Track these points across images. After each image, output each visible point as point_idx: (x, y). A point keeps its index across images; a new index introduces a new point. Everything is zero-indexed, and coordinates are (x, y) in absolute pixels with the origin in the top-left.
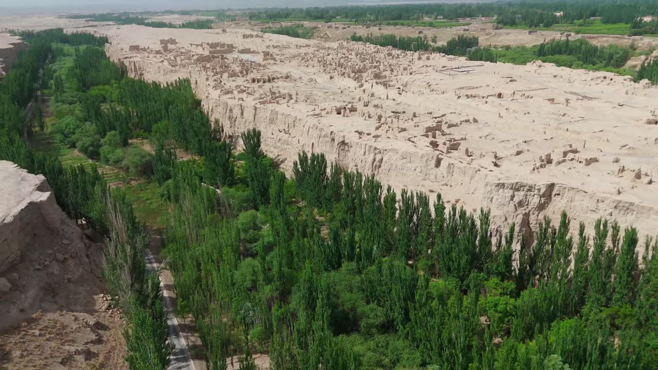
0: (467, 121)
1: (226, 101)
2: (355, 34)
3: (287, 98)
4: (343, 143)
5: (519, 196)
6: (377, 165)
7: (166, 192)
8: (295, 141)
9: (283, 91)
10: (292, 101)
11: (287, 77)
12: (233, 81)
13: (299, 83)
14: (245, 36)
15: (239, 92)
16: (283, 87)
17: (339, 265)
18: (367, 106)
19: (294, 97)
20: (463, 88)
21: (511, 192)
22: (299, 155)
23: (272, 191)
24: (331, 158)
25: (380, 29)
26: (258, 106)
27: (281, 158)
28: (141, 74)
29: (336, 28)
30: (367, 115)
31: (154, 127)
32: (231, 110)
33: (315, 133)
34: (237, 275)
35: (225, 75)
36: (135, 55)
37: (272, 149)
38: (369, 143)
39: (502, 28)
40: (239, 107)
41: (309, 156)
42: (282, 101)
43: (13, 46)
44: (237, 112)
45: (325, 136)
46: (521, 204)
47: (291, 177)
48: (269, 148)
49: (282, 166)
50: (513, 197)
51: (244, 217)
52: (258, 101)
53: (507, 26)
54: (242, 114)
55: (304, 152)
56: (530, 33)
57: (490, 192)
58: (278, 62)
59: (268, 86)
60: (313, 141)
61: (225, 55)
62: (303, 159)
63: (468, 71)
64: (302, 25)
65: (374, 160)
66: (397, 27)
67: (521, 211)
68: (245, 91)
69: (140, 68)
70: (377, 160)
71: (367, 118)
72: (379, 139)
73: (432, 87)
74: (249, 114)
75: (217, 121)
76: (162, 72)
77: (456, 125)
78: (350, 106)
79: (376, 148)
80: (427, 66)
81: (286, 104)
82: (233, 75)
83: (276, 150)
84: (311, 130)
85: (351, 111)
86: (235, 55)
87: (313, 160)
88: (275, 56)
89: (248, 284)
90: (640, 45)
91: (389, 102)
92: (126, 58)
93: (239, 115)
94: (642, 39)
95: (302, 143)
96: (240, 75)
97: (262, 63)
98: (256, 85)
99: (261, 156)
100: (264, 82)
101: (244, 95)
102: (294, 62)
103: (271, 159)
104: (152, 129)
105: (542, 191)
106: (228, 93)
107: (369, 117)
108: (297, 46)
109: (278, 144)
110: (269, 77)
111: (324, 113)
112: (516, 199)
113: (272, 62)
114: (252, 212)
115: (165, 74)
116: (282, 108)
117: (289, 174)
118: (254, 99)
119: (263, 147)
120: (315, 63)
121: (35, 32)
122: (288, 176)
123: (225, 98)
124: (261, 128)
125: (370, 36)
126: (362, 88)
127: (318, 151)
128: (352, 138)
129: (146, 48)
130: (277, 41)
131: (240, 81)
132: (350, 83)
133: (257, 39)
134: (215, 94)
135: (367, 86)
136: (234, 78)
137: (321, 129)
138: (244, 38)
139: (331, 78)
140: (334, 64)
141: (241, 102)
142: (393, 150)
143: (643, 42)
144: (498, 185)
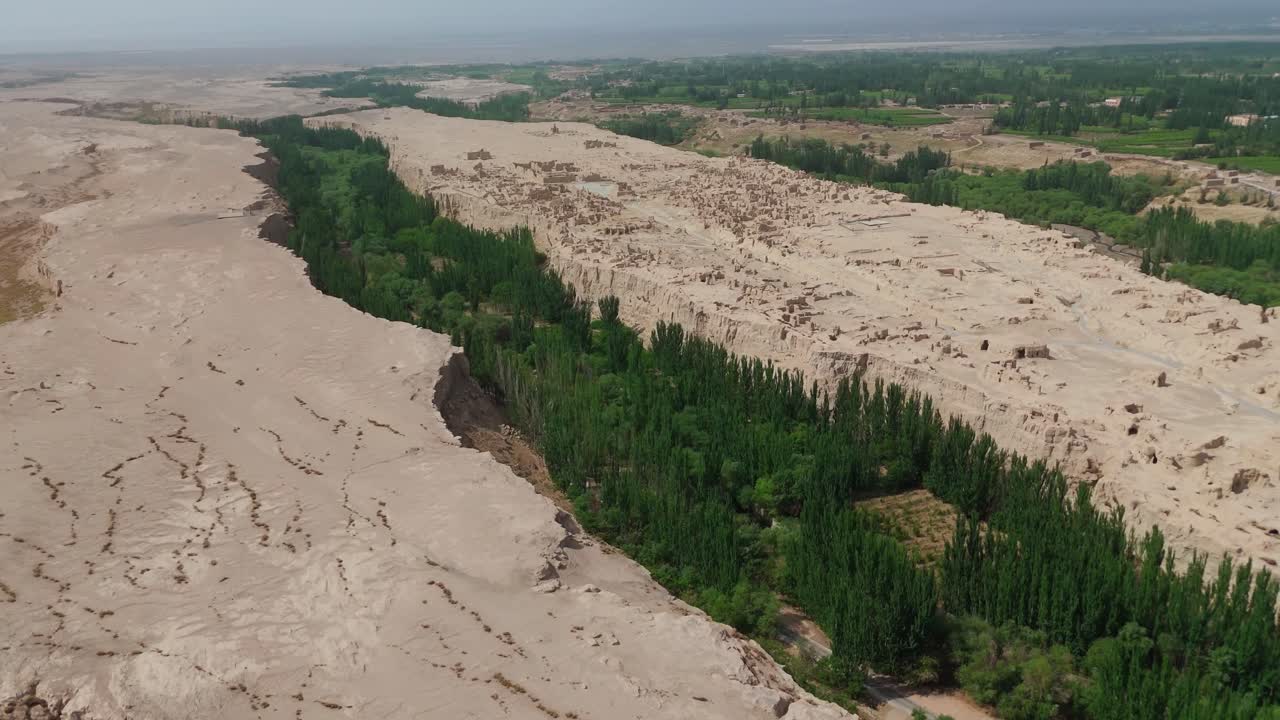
0: (839, 294)
1: (581, 262)
2: (762, 135)
3: (649, 259)
4: (701, 314)
5: (839, 364)
6: (731, 336)
7: (529, 357)
8: (655, 309)
9: (645, 248)
10: (654, 263)
11: (649, 227)
12: (583, 230)
13: (664, 235)
14: (589, 145)
15: (593, 251)
16: (644, 241)
17: (682, 408)
18: (738, 271)
19: (656, 257)
20: (857, 251)
21: (832, 360)
22: (658, 324)
23: (631, 357)
24: (689, 328)
25: (803, 128)
26: (616, 270)
27: (640, 328)
28: (456, 212)
29: (733, 122)
30: (733, 284)
31: (494, 289)
32: (586, 274)
33: (676, 303)
34: (605, 415)
35: (571, 221)
36: (443, 182)
37: (629, 317)
38: (725, 315)
39: (996, 133)
40: (595, 270)
41: (667, 325)
42: (642, 263)
43: (263, 161)
44: (592, 276)
45: (685, 306)
46: (840, 370)
47: (650, 349)
48: (627, 317)
49: (640, 336)
50: (833, 365)
51: (605, 379)
52: (615, 264)
53: (1008, 130)
54: (598, 277)
55: (662, 322)
56: (1032, 146)
57: (816, 360)
58: (638, 197)
59: (625, 239)
60: (673, 310)
61: (565, 185)
62: (661, 327)
63: (879, 225)
64: (678, 114)
65: (729, 331)
66: (832, 123)
67: (840, 377)
68: (600, 249)
69: (454, 204)
70: (732, 330)
71: (733, 287)
72: (736, 312)
73: (824, 248)
74: (605, 278)
75: (570, 285)
76: (489, 215)
77: (825, 298)
78: (716, 273)
79: (730, 320)
80: (833, 213)
81: (645, 268)
82: (581, 221)
83: (633, 319)
84: (671, 299)
85: (717, 278)
86: (579, 185)
87: (670, 330)
88: (634, 188)
89: (613, 421)
90: (1182, 176)
91: (768, 267)
92: (434, 188)
93: (594, 280)
94: (1185, 167)
95: (661, 312)
96: (589, 221)
97: (617, 200)
98: (610, 237)
99: (618, 324)
100: (621, 233)
101: (598, 255)
102: (661, 198)
103: (629, 328)
104: (492, 291)
105: (858, 360)
106: (581, 251)
107: (736, 285)
108: (666, 166)
109: (637, 313)
110: (627, 227)
111: (687, 279)
112: (836, 366)
113: (630, 197)
114: (611, 375)
115: (494, 217)
116: (641, 272)
117: (647, 344)
118: (612, 262)
119: (620, 316)
120: (689, 202)
121: (259, 122)
122: (645, 347)
123: (579, 258)
124: (618, 294)
125: (785, 139)
126: (741, 246)
127: (677, 321)
128: (711, 309)
129: (454, 169)
130: (638, 155)
131: (590, 232)
132: (727, 236)
133: (607, 149)
134: (566, 252)
135: (747, 242)
136: (582, 226)
137: (681, 299)
138: (588, 147)
139: (707, 227)
140: (713, 205)
141: (597, 265)
142: (746, 322)
143: (1186, 171)
144: (821, 354)
